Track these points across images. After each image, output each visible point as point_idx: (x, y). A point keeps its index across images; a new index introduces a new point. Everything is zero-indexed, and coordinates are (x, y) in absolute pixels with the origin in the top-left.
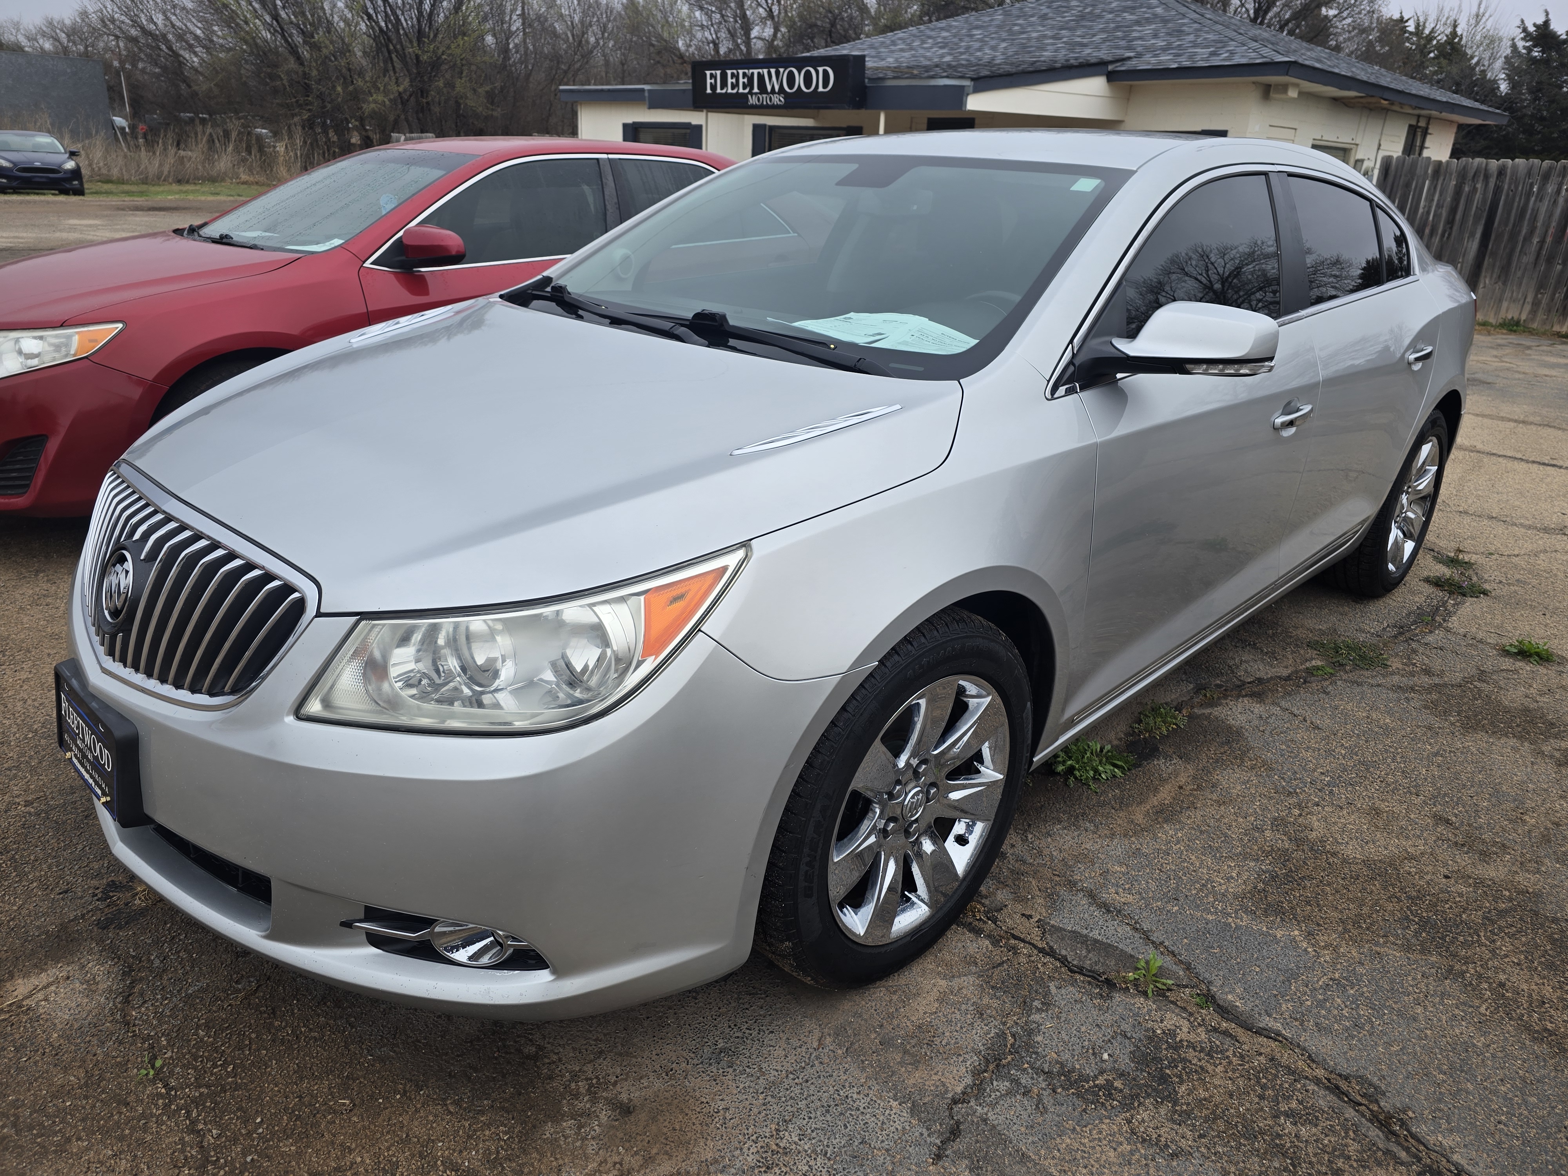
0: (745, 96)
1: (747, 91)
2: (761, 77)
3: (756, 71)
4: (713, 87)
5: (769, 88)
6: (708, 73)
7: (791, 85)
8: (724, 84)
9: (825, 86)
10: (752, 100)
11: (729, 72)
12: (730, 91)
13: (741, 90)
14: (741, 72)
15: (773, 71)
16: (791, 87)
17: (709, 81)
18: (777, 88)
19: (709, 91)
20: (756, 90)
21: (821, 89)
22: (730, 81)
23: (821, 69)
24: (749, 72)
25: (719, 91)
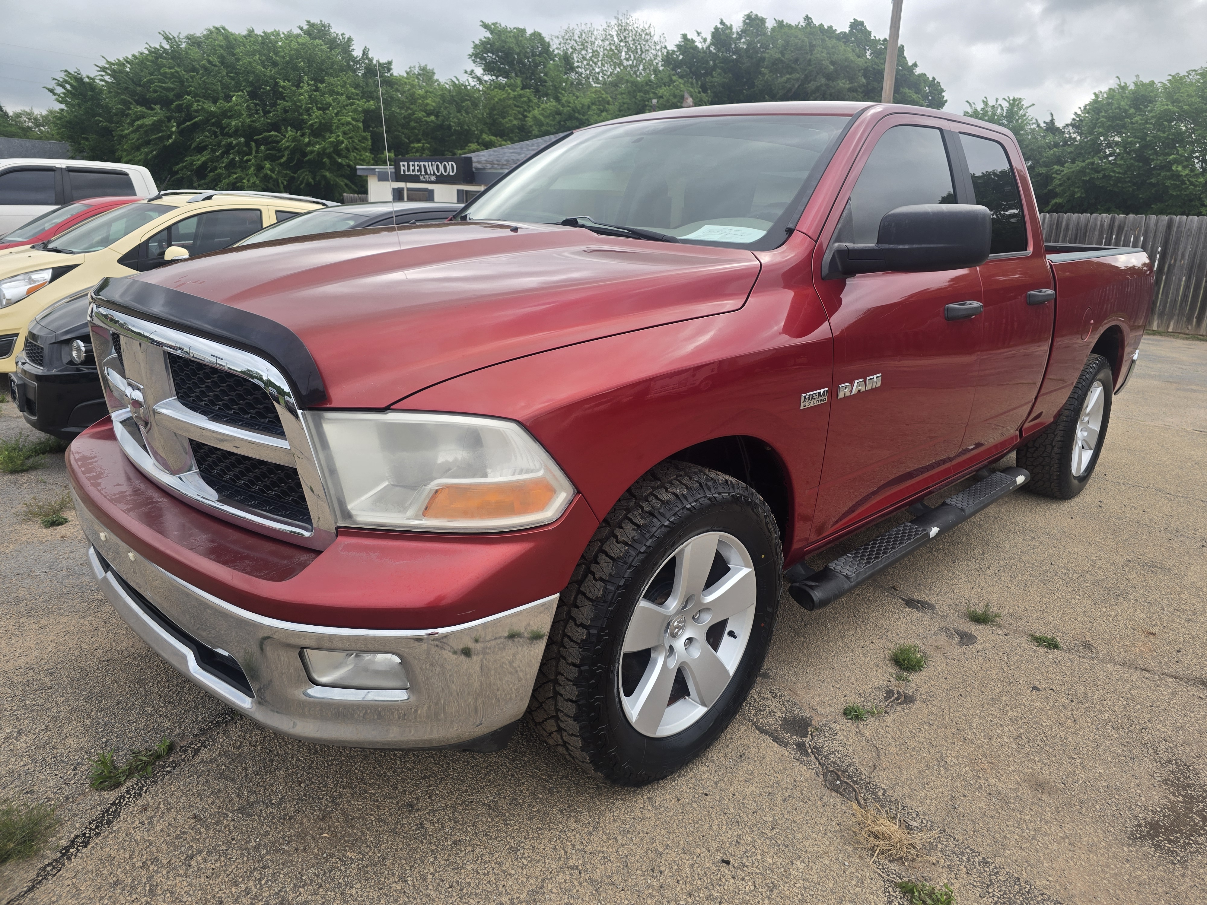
0: (418, 176)
1: (419, 173)
2: (425, 166)
3: (422, 164)
4: (404, 171)
5: (429, 173)
6: (401, 164)
7: (438, 171)
8: (409, 170)
9: (453, 172)
10: (422, 178)
11: (411, 163)
12: (412, 173)
13: (417, 173)
14: (416, 163)
15: (430, 163)
16: (438, 172)
17: (402, 168)
18: (432, 173)
19: (402, 173)
20: (423, 173)
21: (451, 173)
22: (411, 168)
23: (450, 163)
24: (419, 164)
25: (407, 173)
